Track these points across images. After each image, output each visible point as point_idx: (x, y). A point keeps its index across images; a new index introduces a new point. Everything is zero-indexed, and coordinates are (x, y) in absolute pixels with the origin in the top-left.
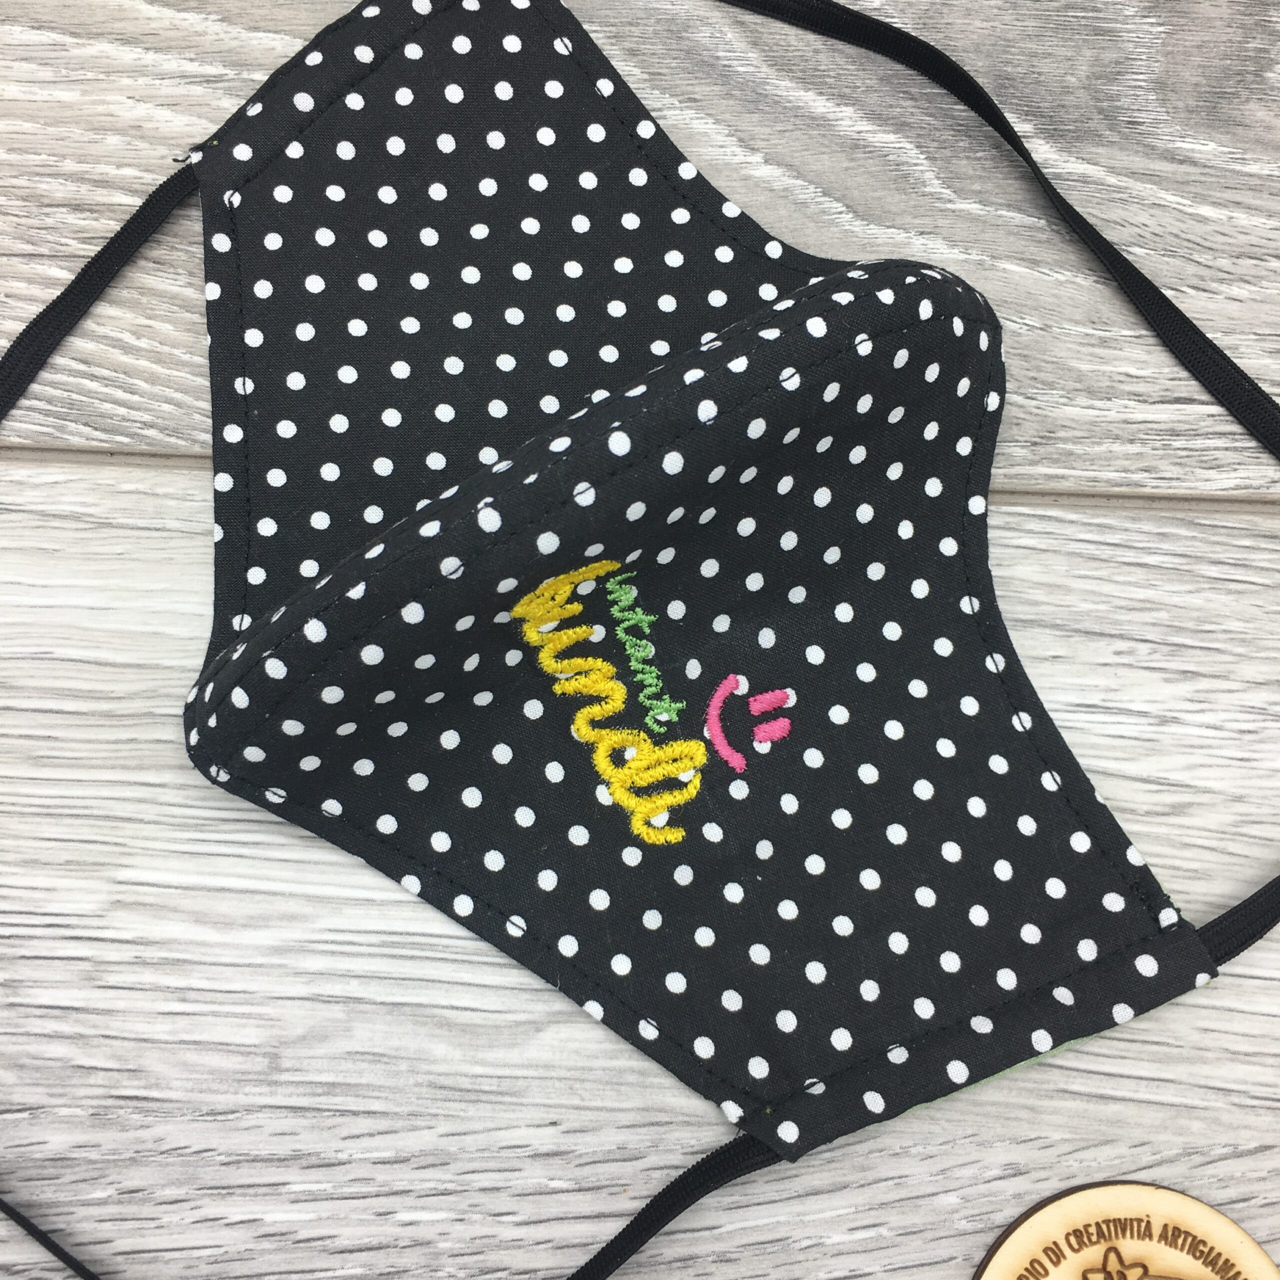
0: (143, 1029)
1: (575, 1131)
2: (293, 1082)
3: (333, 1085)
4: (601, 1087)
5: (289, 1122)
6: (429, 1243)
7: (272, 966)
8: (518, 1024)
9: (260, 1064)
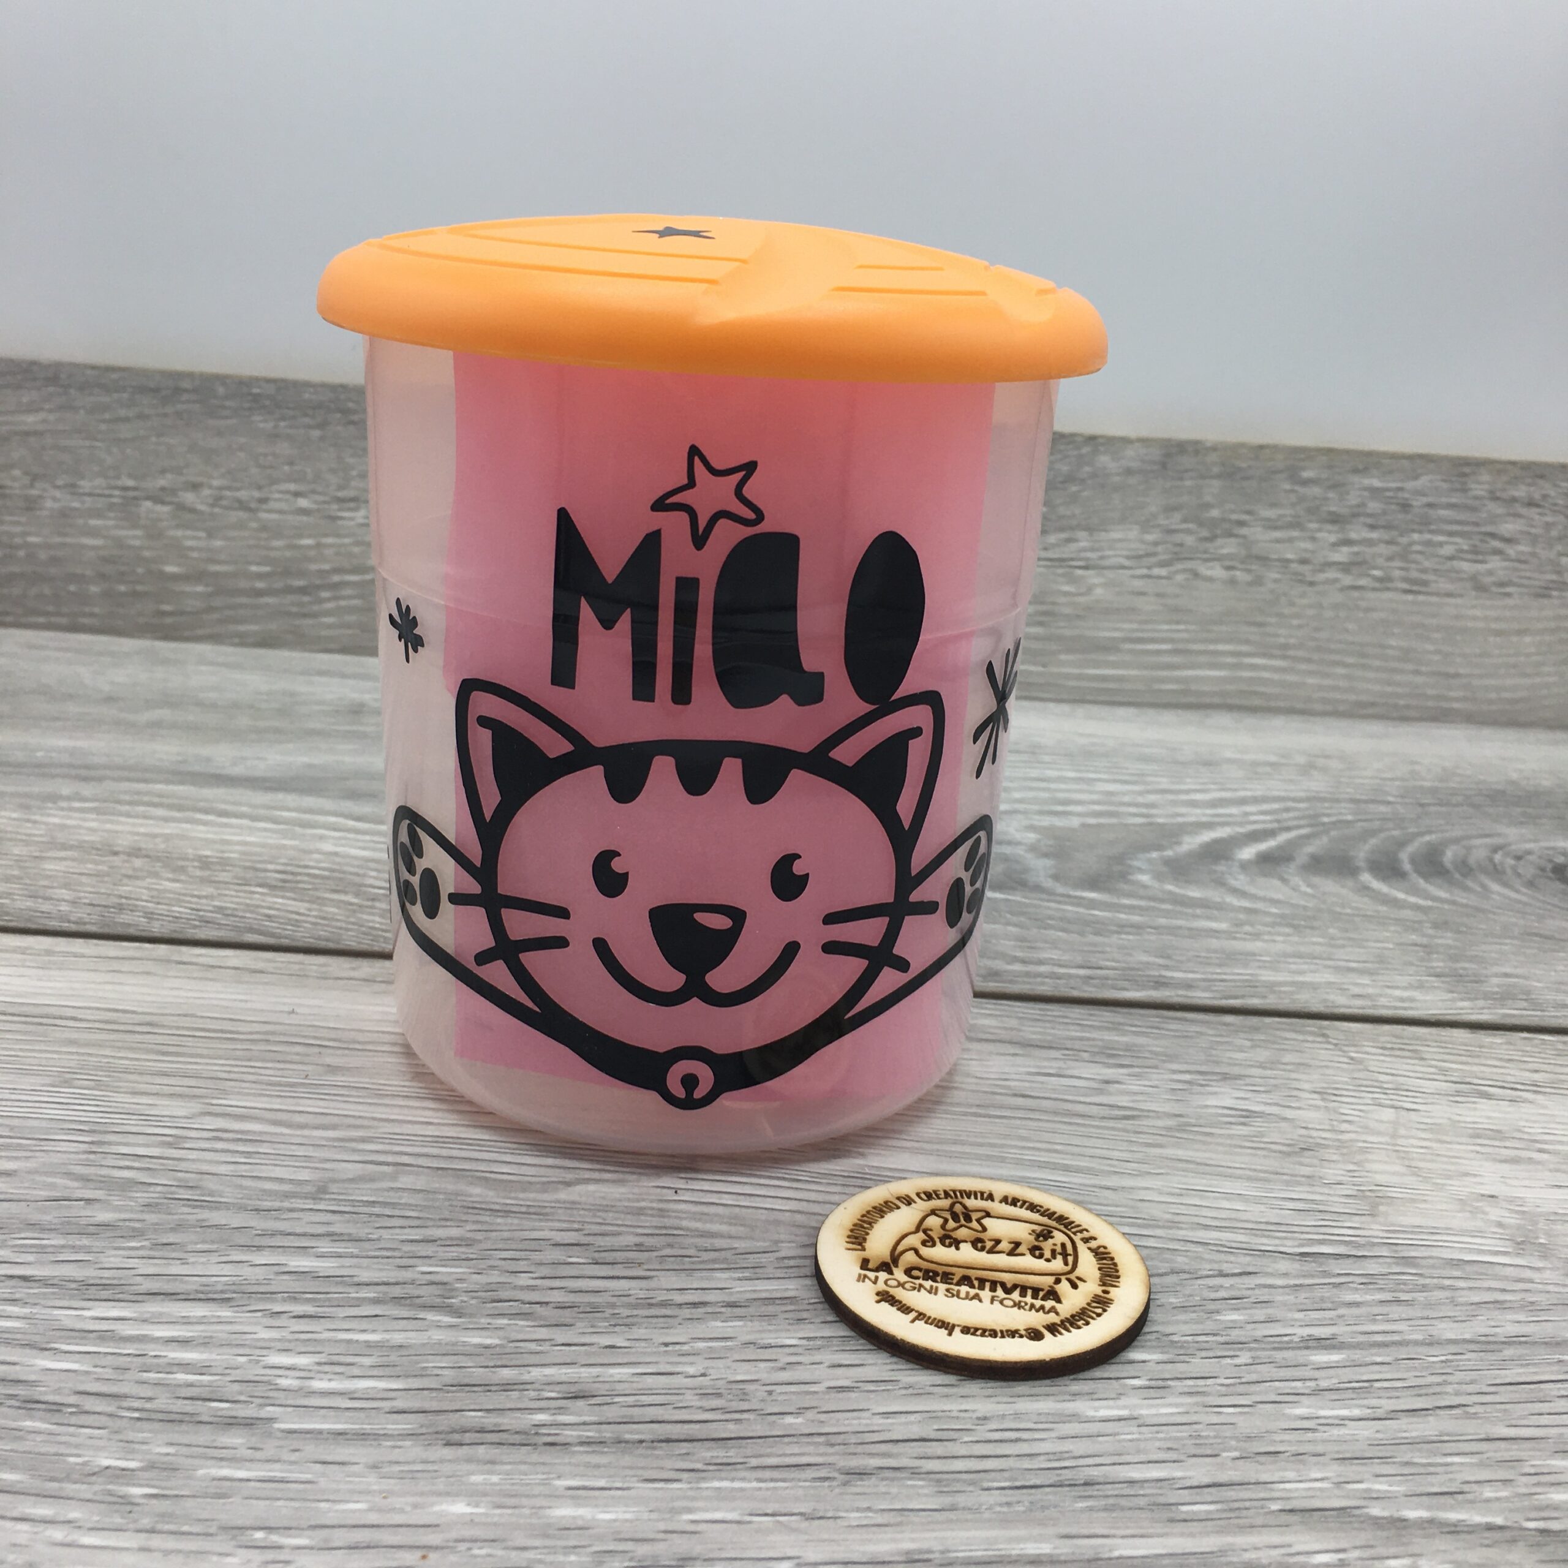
0: (205, 1168)
1: (595, 1235)
2: (335, 1199)
3: (374, 1202)
4: (622, 1216)
5: (329, 1217)
6: (445, 1284)
7: (335, 1147)
8: (549, 1182)
9: (308, 1189)
